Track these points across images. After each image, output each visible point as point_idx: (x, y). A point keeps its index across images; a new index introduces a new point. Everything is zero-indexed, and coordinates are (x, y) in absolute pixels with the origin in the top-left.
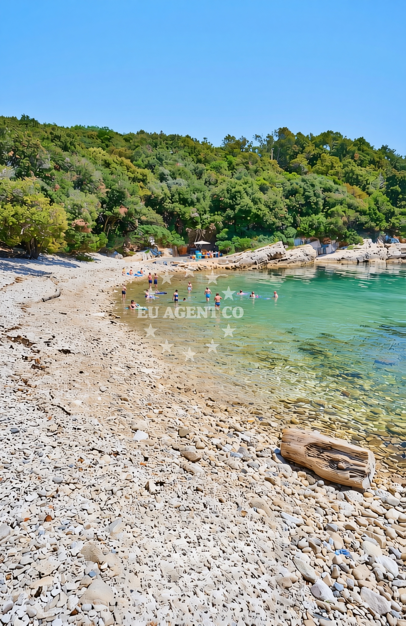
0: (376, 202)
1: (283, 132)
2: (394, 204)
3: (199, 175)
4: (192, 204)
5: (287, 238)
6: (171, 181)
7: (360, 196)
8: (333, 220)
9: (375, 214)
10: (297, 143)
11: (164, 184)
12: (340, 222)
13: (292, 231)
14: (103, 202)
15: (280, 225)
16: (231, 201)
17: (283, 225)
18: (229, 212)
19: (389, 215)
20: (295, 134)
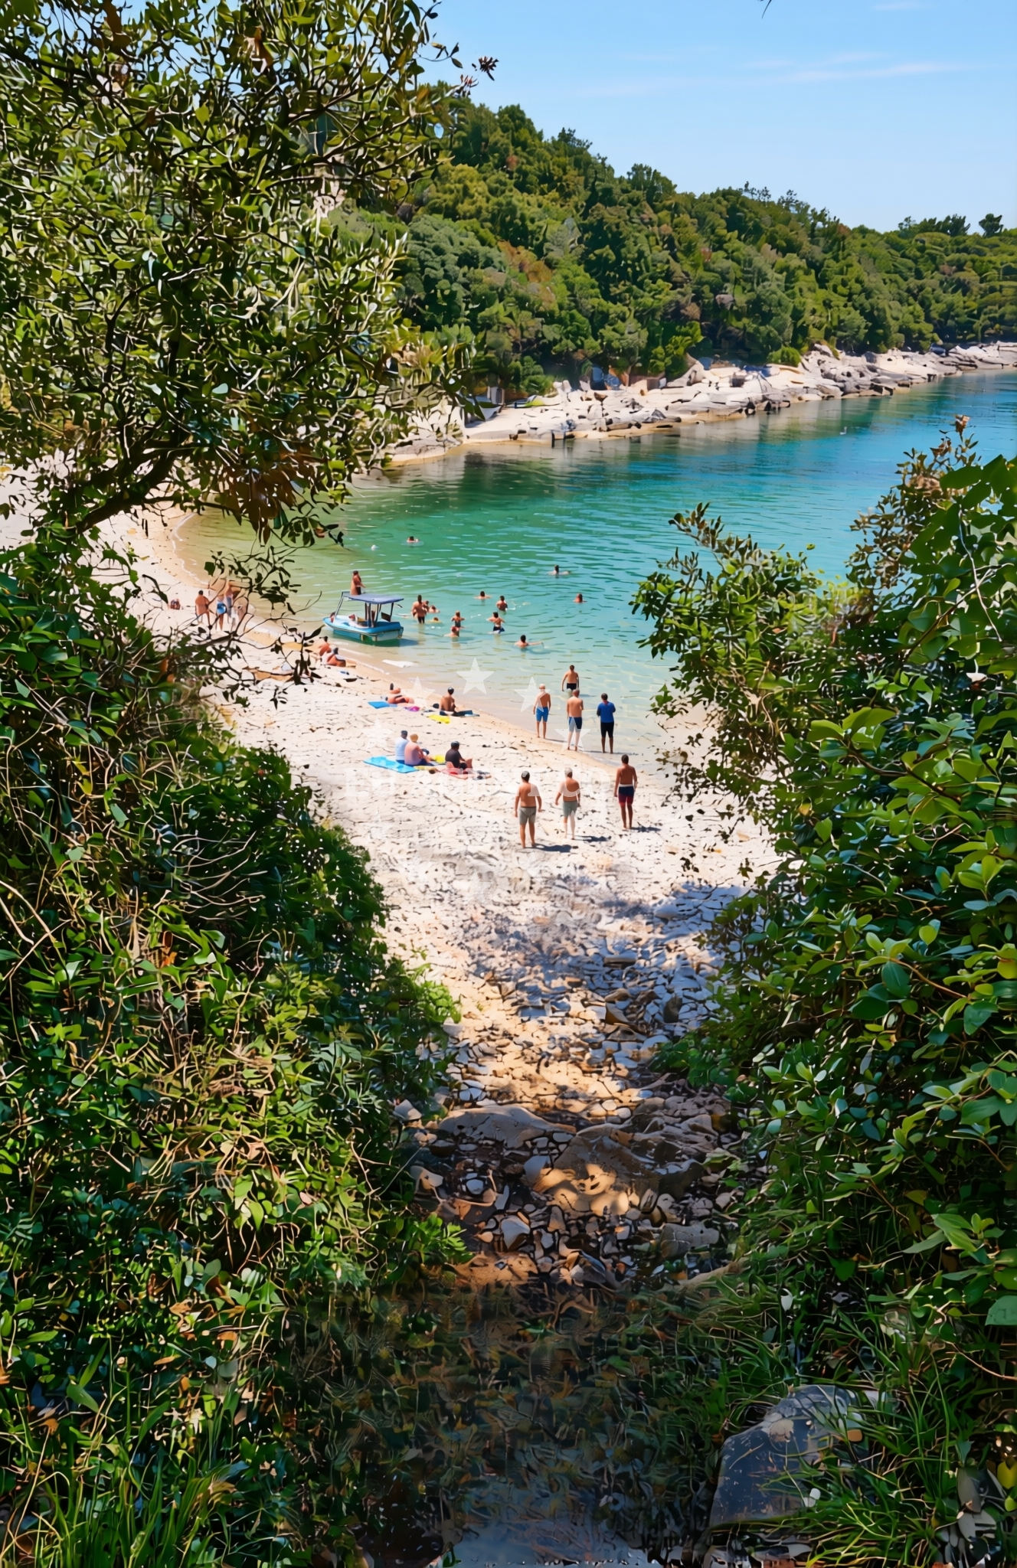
0: (571, 288)
2: (606, 295)
7: (536, 273)
9: (572, 318)
12: (507, 342)
19: (599, 320)
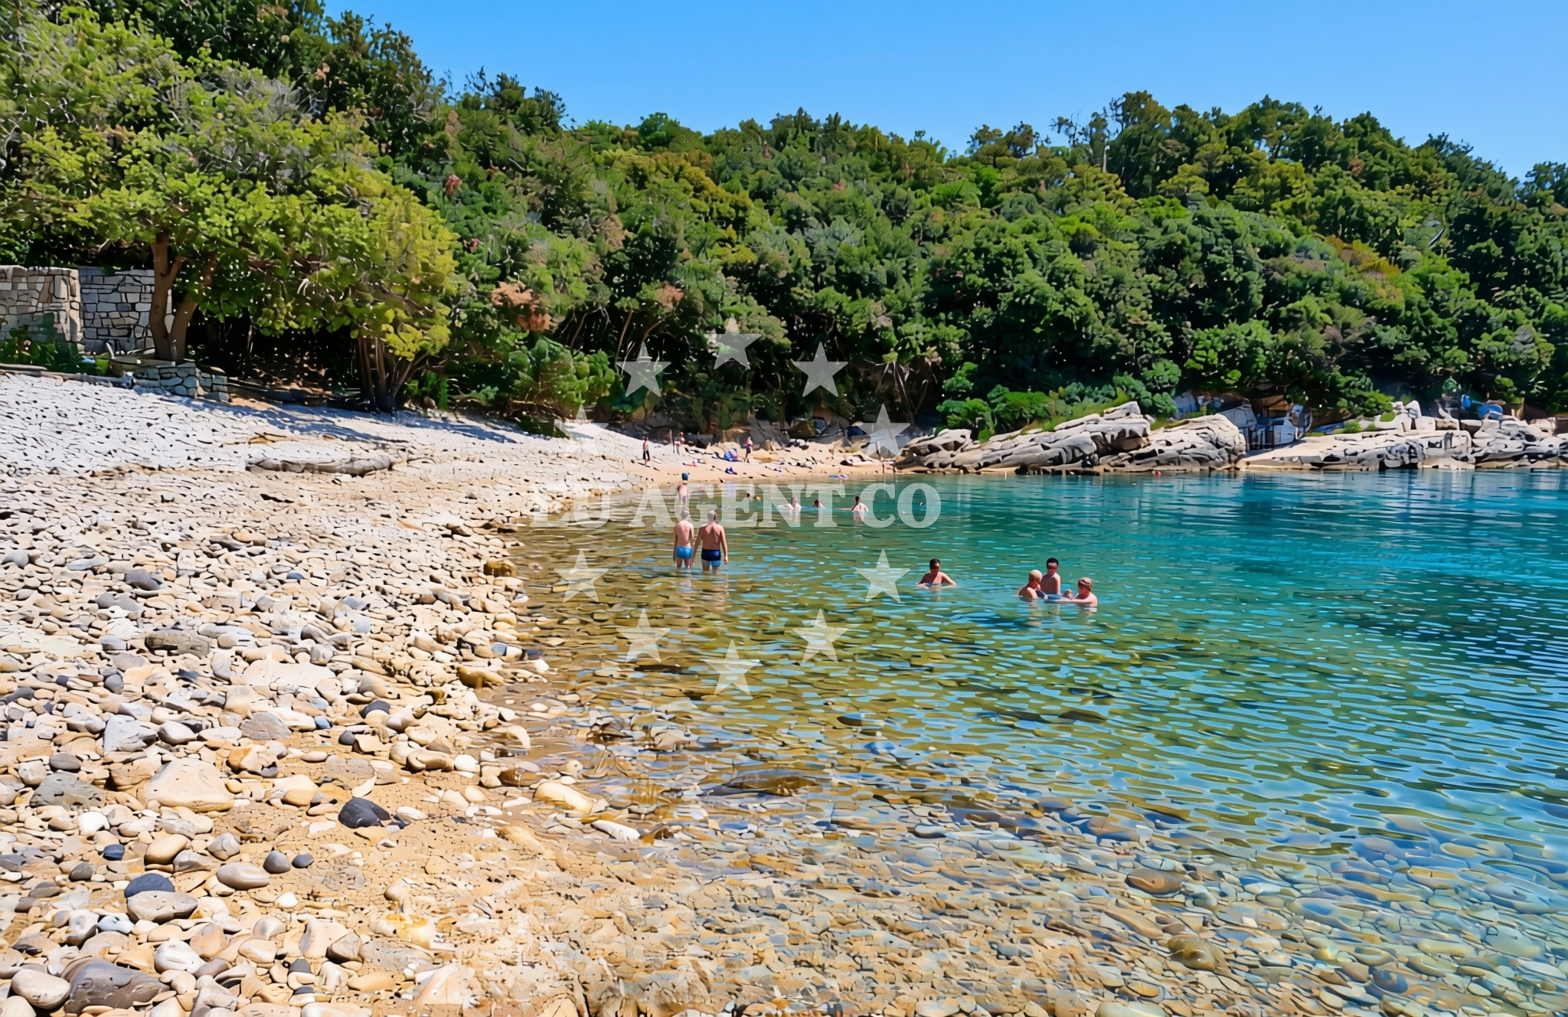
0: (1428, 286)
1: (1134, 105)
2: (1484, 293)
3: (897, 215)
4: (873, 290)
5: (1154, 392)
6: (816, 230)
7: (1374, 269)
8: (1295, 337)
9: (1427, 320)
10: (1177, 133)
11: (797, 239)
12: (1318, 342)
13: (1167, 371)
14: (613, 270)
15: (1132, 350)
16: (986, 281)
17: (1139, 352)
18: (981, 312)
19: (1473, 325)
20: (1171, 110)
